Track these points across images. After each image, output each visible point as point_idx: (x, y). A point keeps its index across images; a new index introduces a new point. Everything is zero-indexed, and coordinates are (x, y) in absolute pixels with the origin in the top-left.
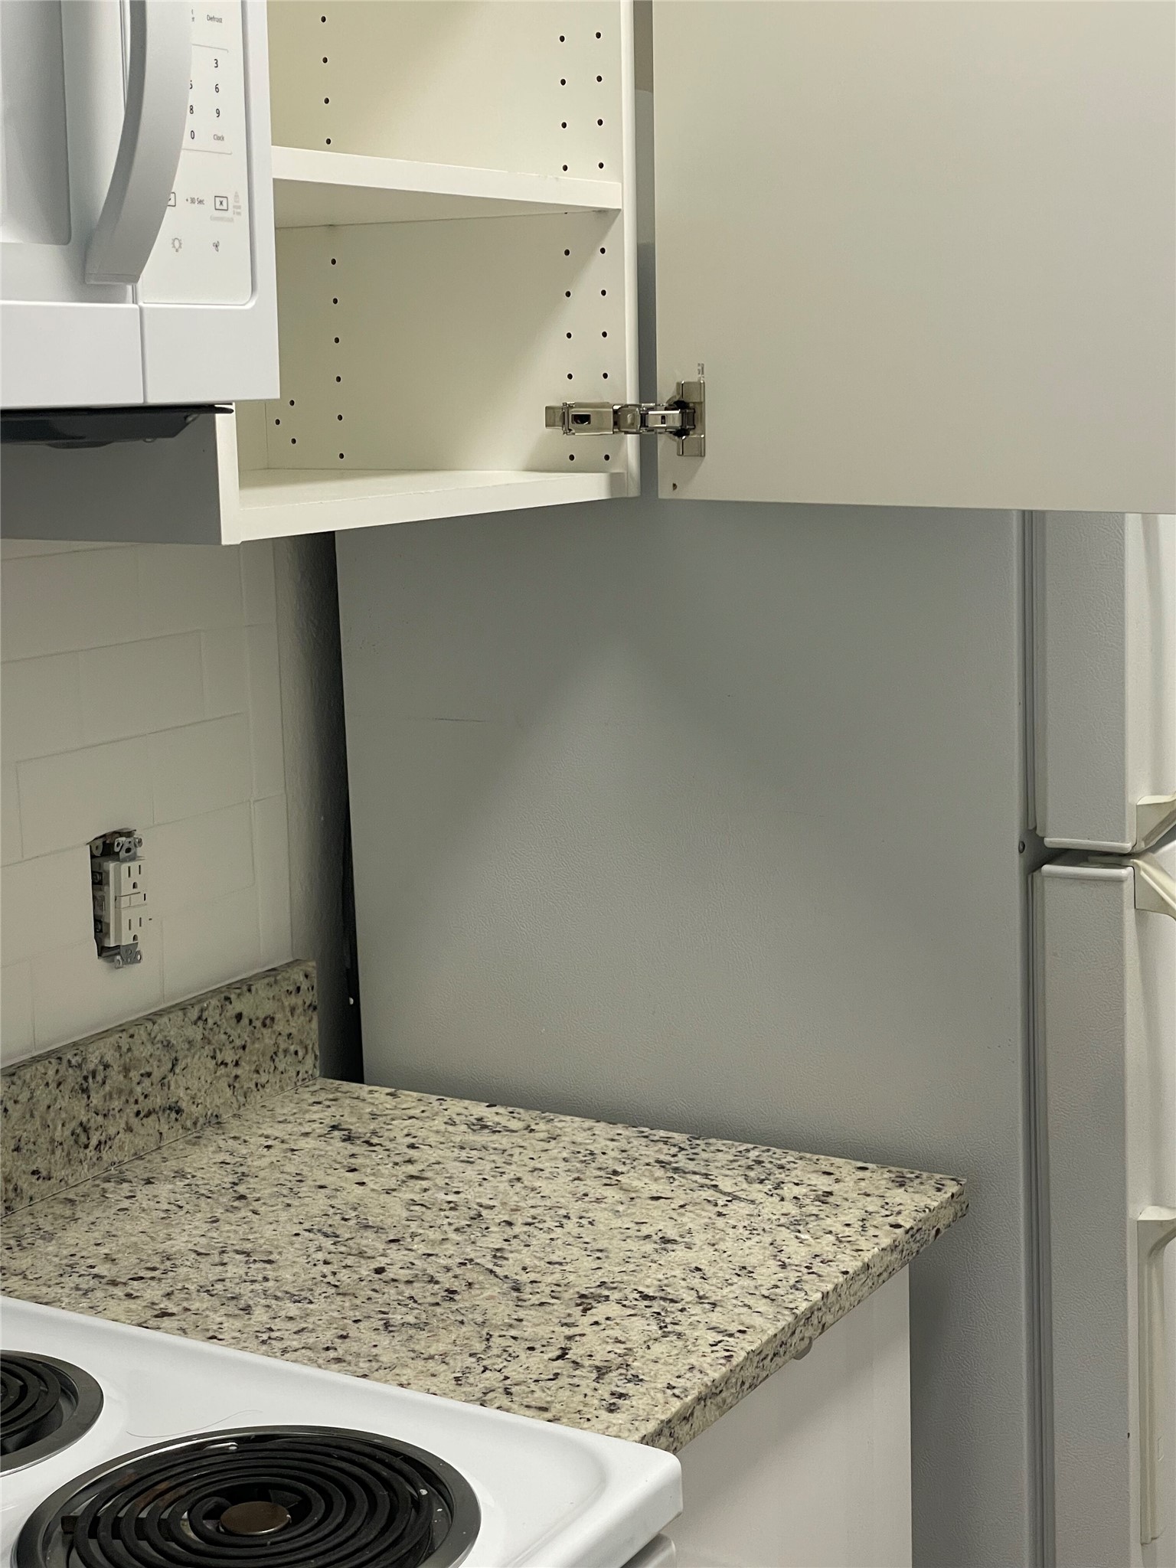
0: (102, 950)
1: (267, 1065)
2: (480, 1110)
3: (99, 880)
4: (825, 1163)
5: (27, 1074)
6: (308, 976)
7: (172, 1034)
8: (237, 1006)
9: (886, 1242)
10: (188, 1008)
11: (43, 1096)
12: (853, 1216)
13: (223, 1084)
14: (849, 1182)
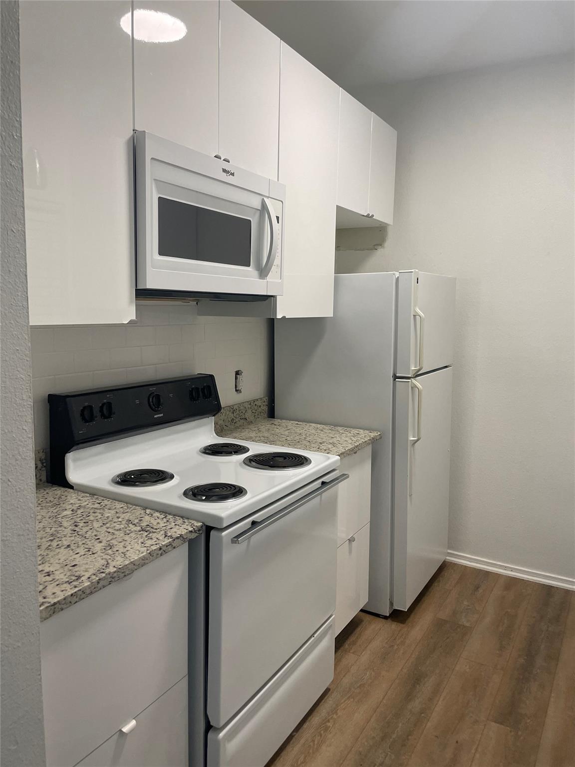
0: (236, 390)
1: (260, 414)
2: (297, 422)
3: (236, 378)
4: (358, 430)
5: (225, 408)
6: (266, 399)
7: (246, 406)
8: (256, 403)
9: (369, 438)
10: (249, 402)
11: (228, 413)
12: (363, 436)
13: (253, 416)
14: (362, 432)
